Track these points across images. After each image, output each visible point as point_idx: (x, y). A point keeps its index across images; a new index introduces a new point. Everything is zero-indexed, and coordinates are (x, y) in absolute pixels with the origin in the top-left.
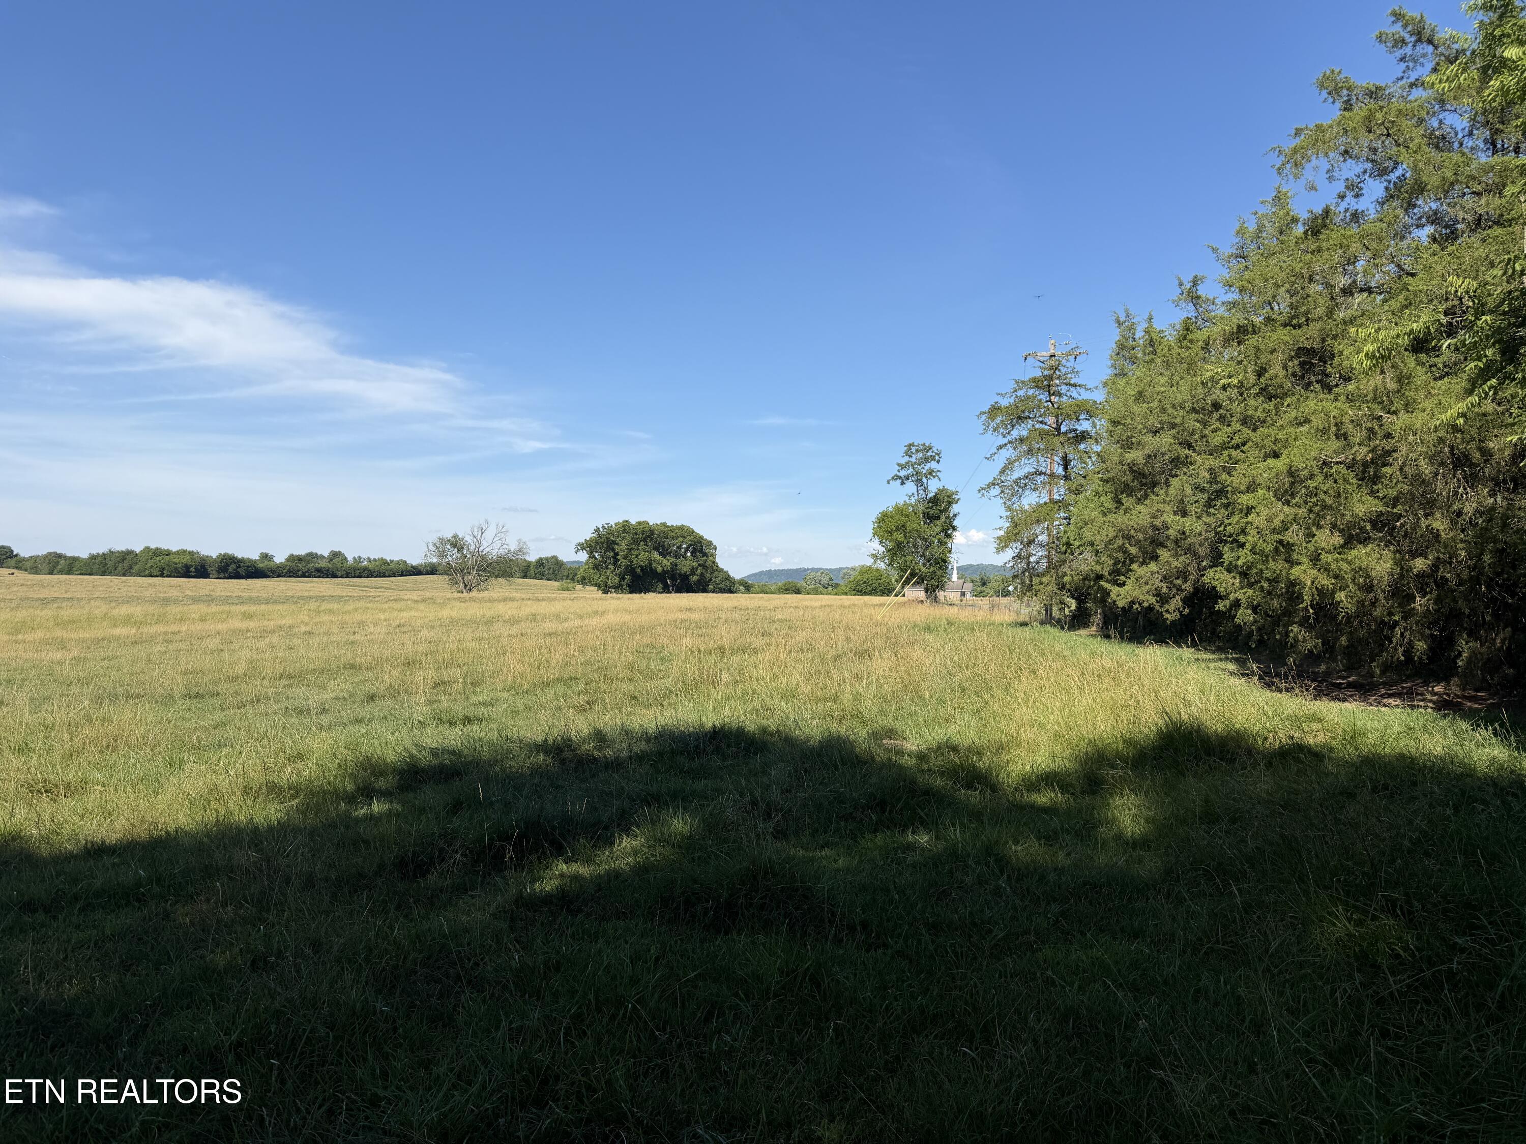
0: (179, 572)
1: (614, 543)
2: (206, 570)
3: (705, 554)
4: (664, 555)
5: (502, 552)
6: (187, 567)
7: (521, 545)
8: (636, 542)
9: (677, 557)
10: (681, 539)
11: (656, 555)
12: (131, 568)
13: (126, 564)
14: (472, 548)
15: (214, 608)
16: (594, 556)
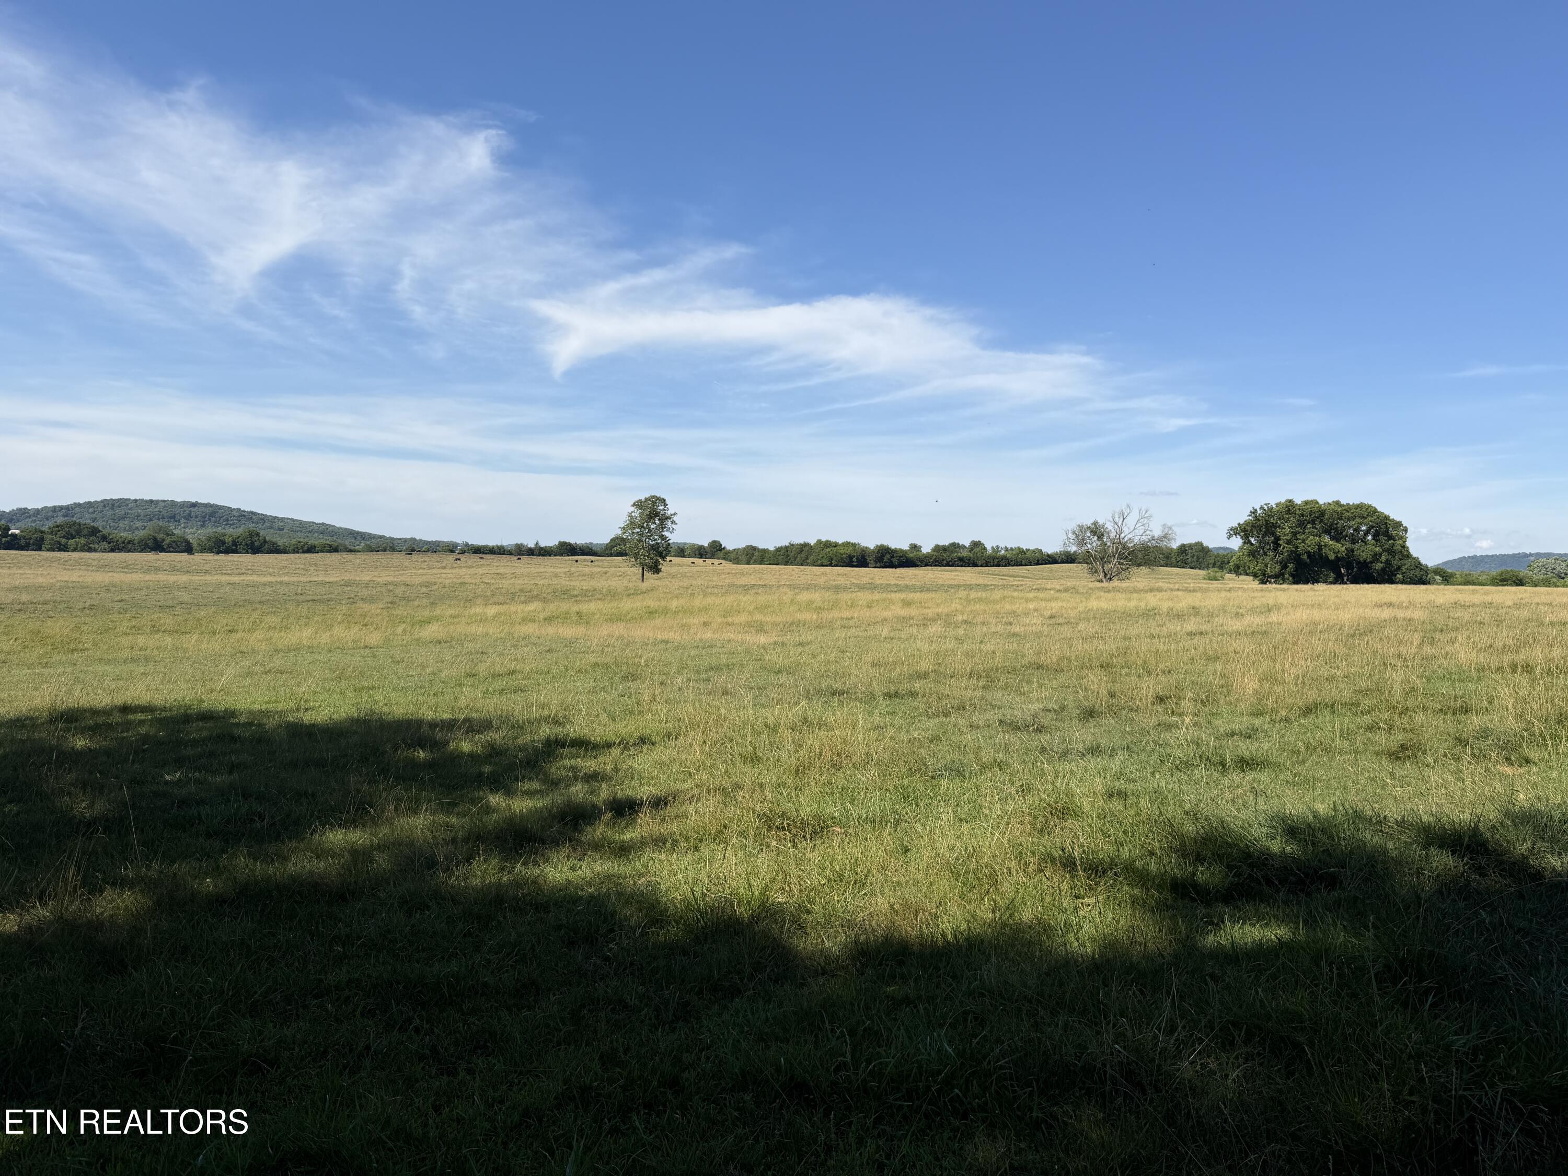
0: (845, 562)
1: (1275, 526)
2: (865, 560)
3: (1390, 537)
4: (1337, 539)
5: (1145, 538)
6: (851, 557)
7: (1166, 531)
8: (1302, 524)
9: (1353, 542)
10: (1358, 520)
11: (1326, 539)
12: (807, 559)
13: (803, 555)
14: (1113, 535)
15: (877, 596)
16: (1250, 542)
